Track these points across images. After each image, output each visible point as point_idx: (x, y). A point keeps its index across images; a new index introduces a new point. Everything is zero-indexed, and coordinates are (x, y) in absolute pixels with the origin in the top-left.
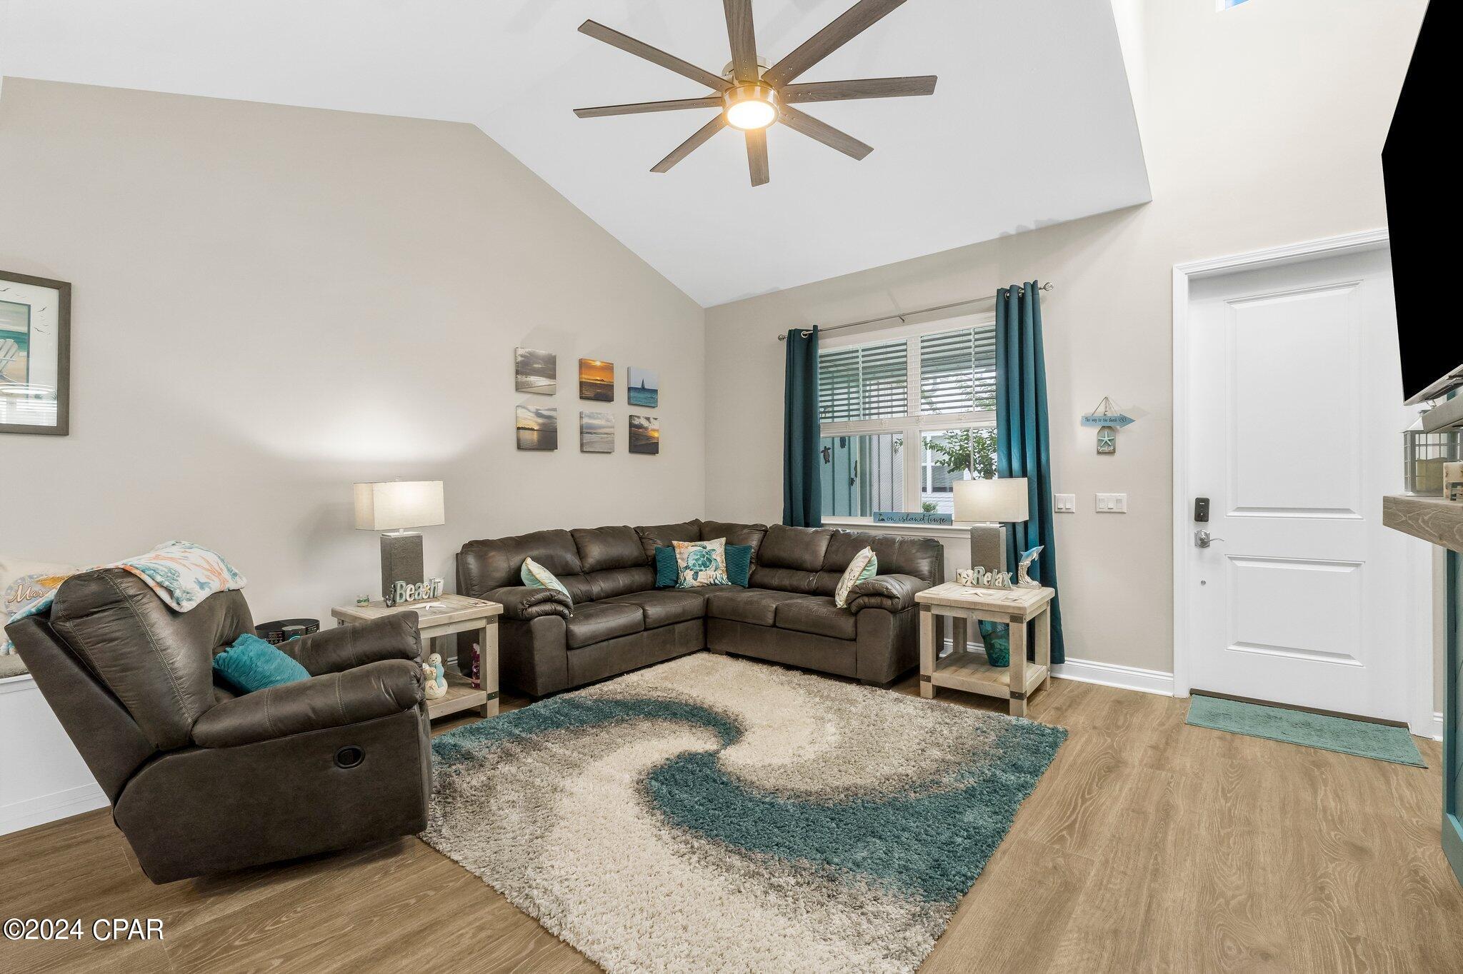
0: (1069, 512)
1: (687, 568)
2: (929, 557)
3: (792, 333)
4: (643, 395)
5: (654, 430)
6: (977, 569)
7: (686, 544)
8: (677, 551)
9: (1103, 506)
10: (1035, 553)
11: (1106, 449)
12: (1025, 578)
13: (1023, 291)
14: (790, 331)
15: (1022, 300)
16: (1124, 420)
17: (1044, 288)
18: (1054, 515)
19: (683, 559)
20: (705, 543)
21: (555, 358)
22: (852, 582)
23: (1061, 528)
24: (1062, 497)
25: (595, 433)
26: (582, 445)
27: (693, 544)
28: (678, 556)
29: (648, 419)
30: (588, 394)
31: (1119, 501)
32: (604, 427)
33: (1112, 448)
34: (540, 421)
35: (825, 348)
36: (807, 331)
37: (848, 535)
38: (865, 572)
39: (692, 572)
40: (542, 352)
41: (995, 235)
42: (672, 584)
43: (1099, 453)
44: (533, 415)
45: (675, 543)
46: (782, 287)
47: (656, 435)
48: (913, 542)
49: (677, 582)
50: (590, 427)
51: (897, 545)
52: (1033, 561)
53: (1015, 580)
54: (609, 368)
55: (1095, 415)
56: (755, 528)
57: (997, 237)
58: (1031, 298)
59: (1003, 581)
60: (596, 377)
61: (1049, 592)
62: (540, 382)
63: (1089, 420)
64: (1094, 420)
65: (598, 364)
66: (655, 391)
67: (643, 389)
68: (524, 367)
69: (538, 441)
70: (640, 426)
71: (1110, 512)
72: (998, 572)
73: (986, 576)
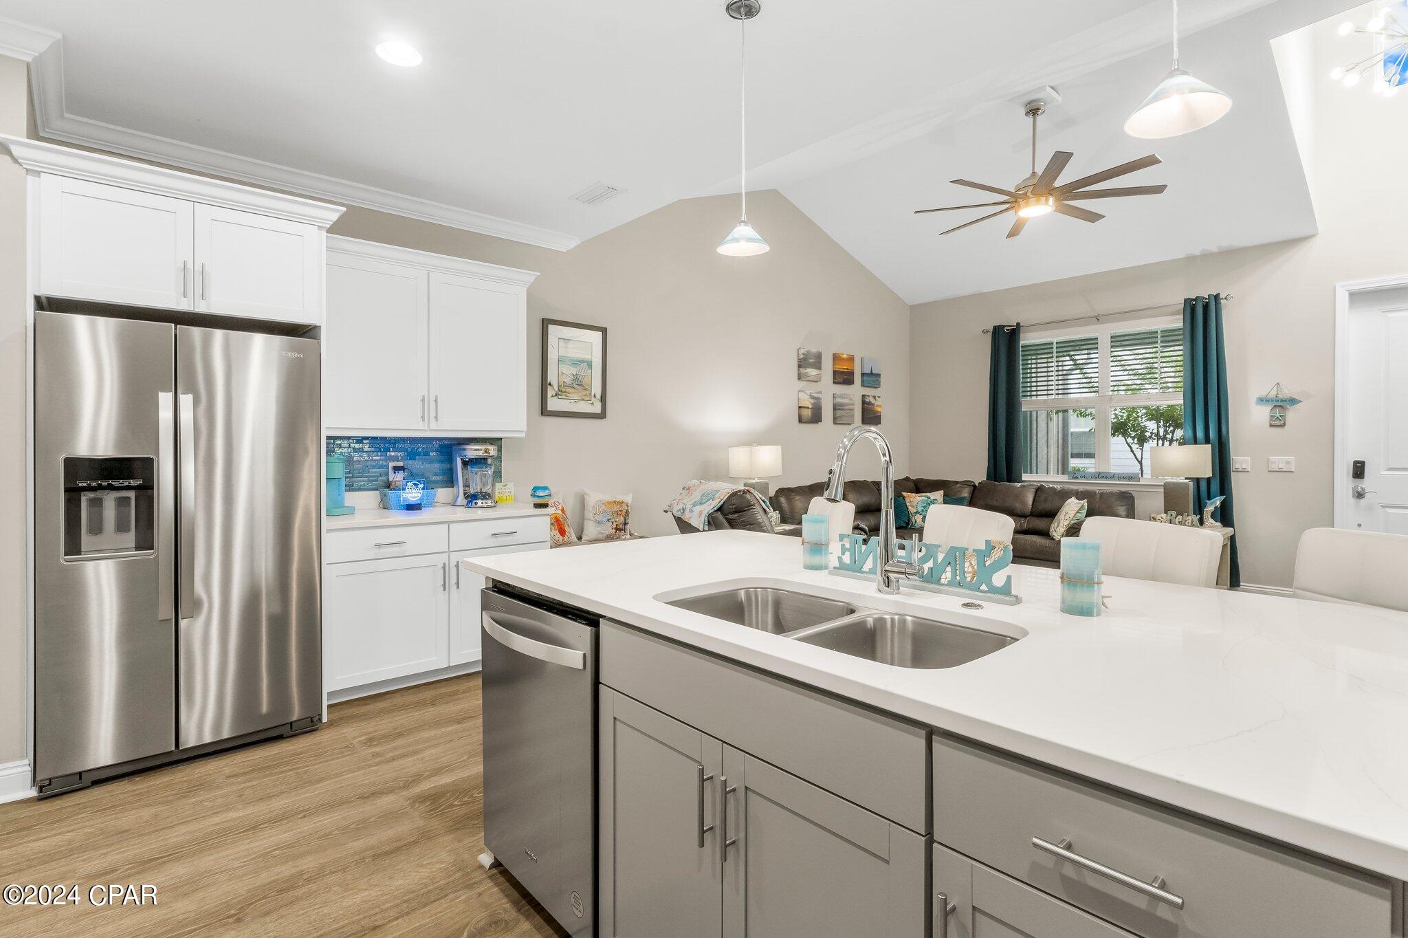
0: (1244, 471)
1: (917, 513)
2: (1126, 505)
3: (997, 329)
4: (871, 378)
5: (878, 406)
6: (1169, 513)
7: (914, 494)
8: (907, 500)
9: (1274, 467)
10: (1218, 501)
11: (1277, 423)
12: (1209, 521)
13: (1207, 301)
14: (995, 327)
15: (1206, 307)
16: (1293, 401)
17: (1226, 298)
18: (1232, 473)
19: (913, 506)
20: (928, 494)
21: (821, 353)
22: (1068, 522)
23: (1238, 483)
24: (1238, 460)
25: (843, 409)
26: (835, 419)
27: (919, 495)
28: (908, 504)
29: (874, 397)
30: (840, 380)
31: (1288, 463)
32: (849, 405)
33: (1282, 422)
34: (813, 401)
35: (1026, 339)
36: (1009, 326)
37: (1053, 488)
38: (1078, 514)
39: (922, 517)
40: (814, 350)
41: (1182, 256)
42: (904, 525)
43: (1271, 426)
44: (808, 397)
45: (904, 494)
46: (985, 291)
47: (879, 409)
48: (1111, 494)
49: (908, 524)
50: (841, 405)
51: (1098, 496)
52: (1216, 508)
53: (1201, 522)
54: (851, 359)
55: (1269, 396)
56: (967, 483)
57: (1184, 256)
58: (1214, 306)
59: (1192, 521)
60: (843, 367)
61: (1229, 531)
62: (812, 372)
63: (1262, 400)
64: (1268, 401)
65: (845, 356)
66: (879, 375)
67: (872, 374)
68: (802, 363)
69: (811, 415)
70: (870, 403)
71: (1280, 471)
72: (1188, 516)
73: (1177, 518)
